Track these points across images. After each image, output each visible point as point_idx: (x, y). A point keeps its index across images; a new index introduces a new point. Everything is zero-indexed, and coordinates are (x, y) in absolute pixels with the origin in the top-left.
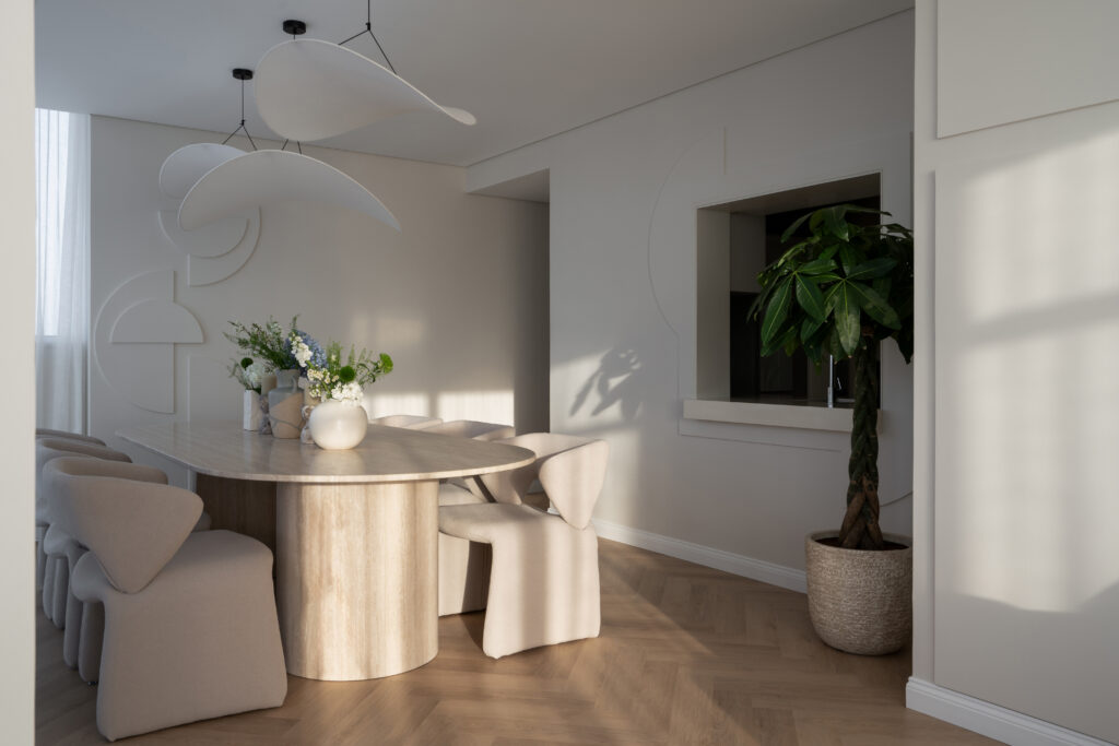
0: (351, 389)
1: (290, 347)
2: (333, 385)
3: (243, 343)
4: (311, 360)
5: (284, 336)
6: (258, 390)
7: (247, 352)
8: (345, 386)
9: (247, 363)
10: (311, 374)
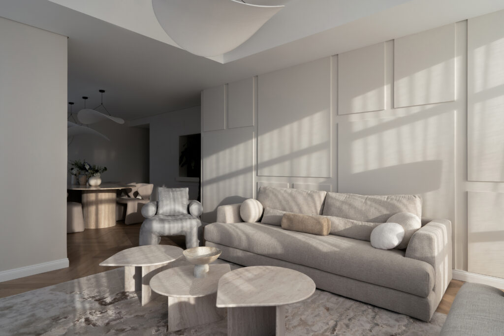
0: (98, 174)
1: (84, 165)
2: (94, 173)
3: (73, 165)
5: (82, 163)
6: (76, 175)
7: (73, 167)
8: (96, 173)
9: (72, 169)
10: (89, 171)
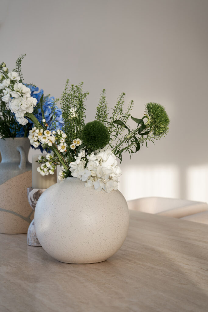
0: (101, 161)
4: (35, 112)
8: (92, 157)
